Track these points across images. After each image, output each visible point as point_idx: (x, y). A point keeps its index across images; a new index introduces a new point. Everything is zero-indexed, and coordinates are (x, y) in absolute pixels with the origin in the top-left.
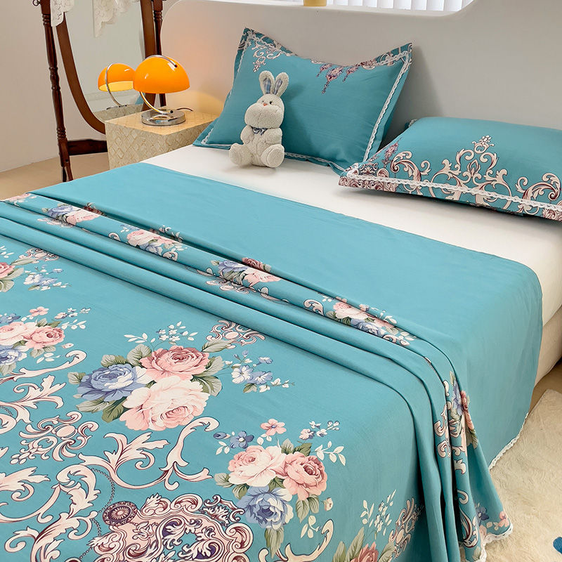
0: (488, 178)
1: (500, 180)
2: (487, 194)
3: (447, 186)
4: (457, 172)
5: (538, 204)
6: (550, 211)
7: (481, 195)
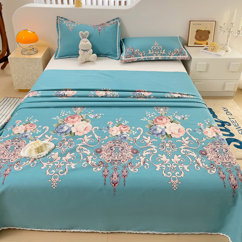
0: (161, 53)
1: (164, 52)
2: (161, 57)
3: (151, 57)
4: (153, 53)
5: (175, 57)
6: (178, 58)
7: (160, 57)
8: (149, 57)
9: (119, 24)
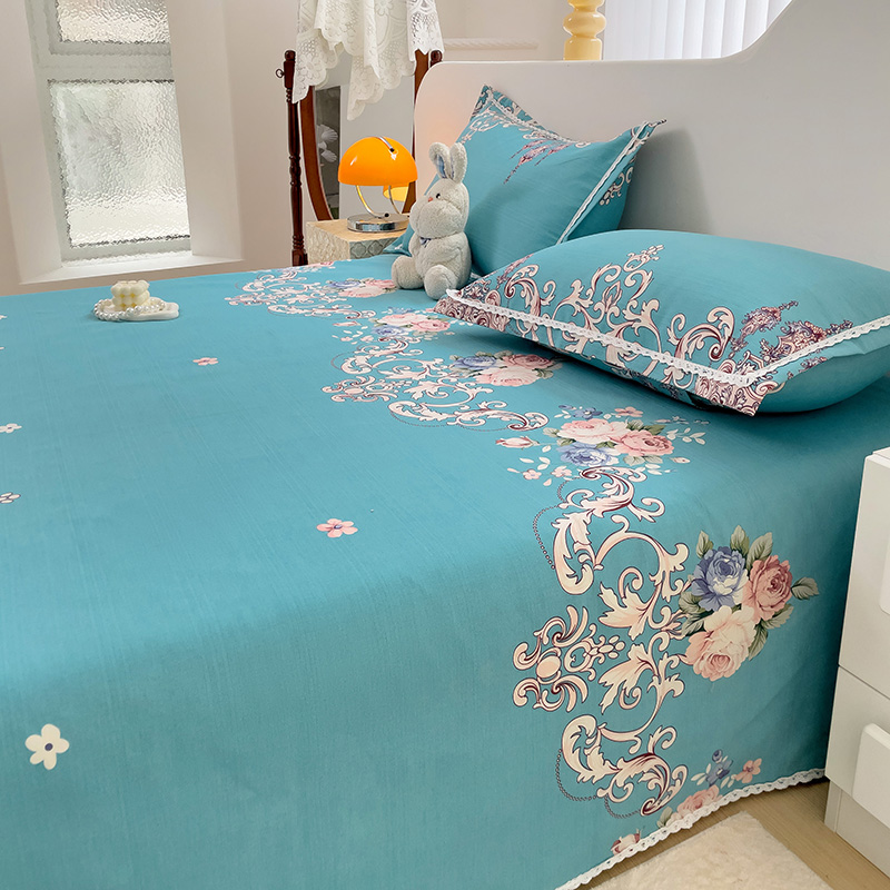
0: (629, 315)
1: (646, 321)
3: (571, 328)
4: (586, 303)
8: (561, 326)
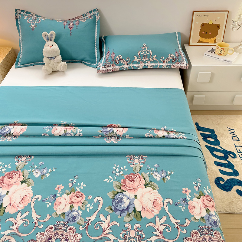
0: (151, 59)
1: (155, 59)
2: (151, 64)
4: (140, 59)
5: (169, 64)
6: (173, 66)
7: (149, 65)
8: (135, 65)
9: (97, 18)
